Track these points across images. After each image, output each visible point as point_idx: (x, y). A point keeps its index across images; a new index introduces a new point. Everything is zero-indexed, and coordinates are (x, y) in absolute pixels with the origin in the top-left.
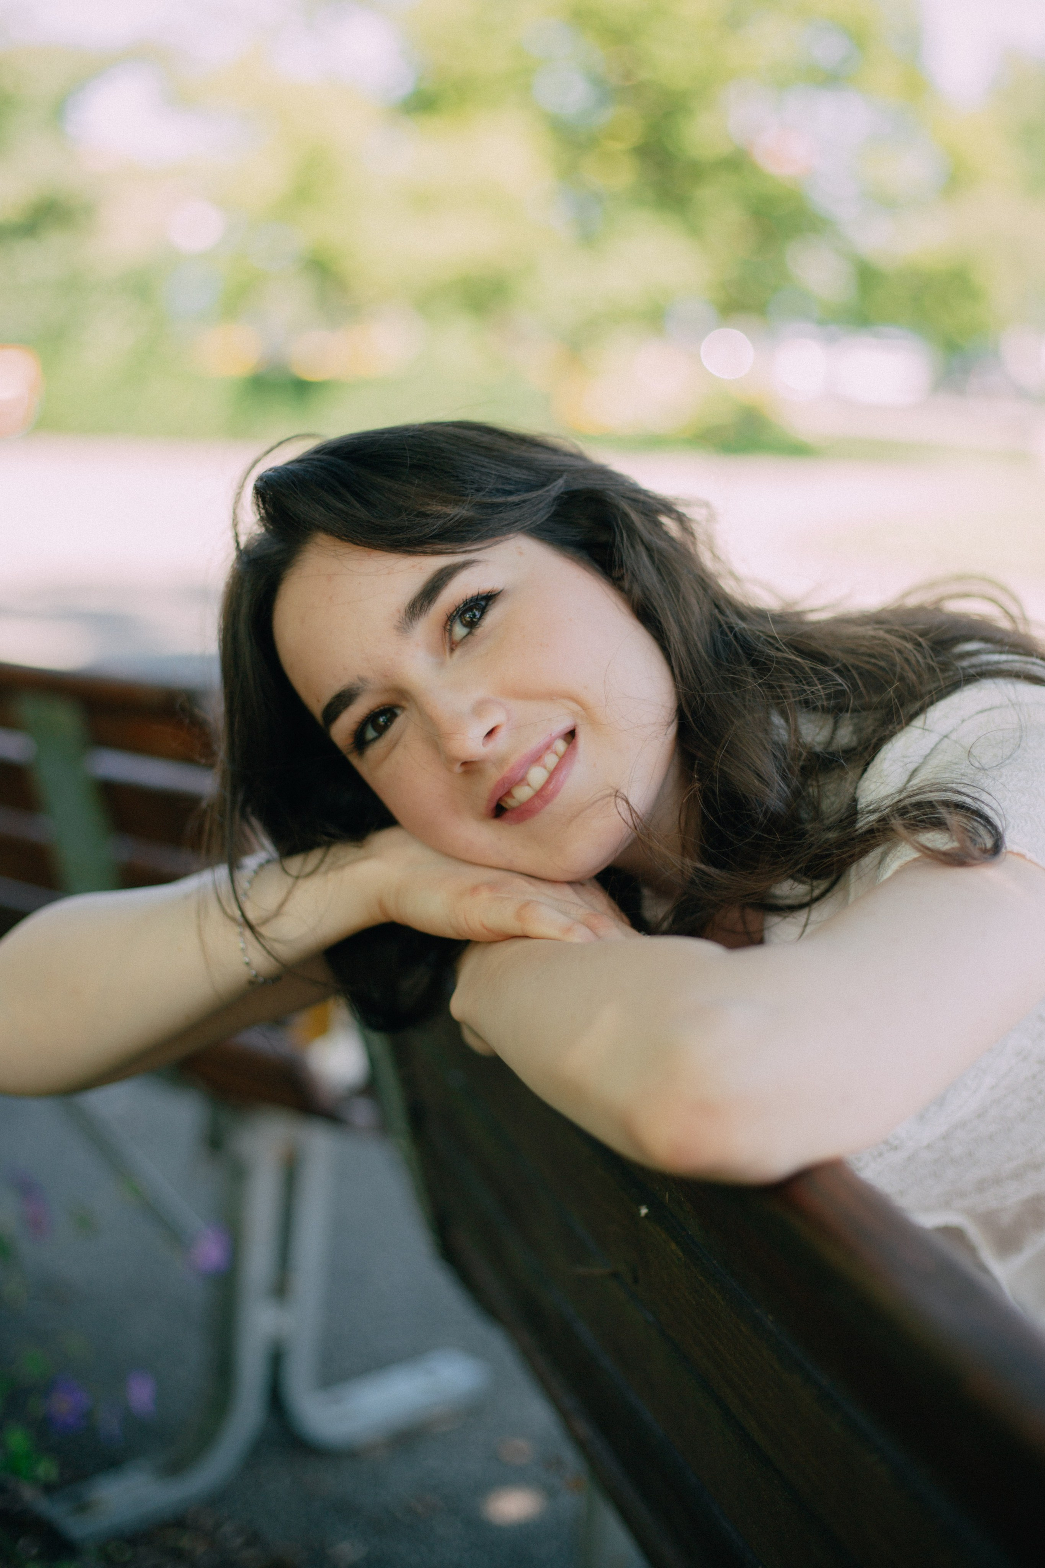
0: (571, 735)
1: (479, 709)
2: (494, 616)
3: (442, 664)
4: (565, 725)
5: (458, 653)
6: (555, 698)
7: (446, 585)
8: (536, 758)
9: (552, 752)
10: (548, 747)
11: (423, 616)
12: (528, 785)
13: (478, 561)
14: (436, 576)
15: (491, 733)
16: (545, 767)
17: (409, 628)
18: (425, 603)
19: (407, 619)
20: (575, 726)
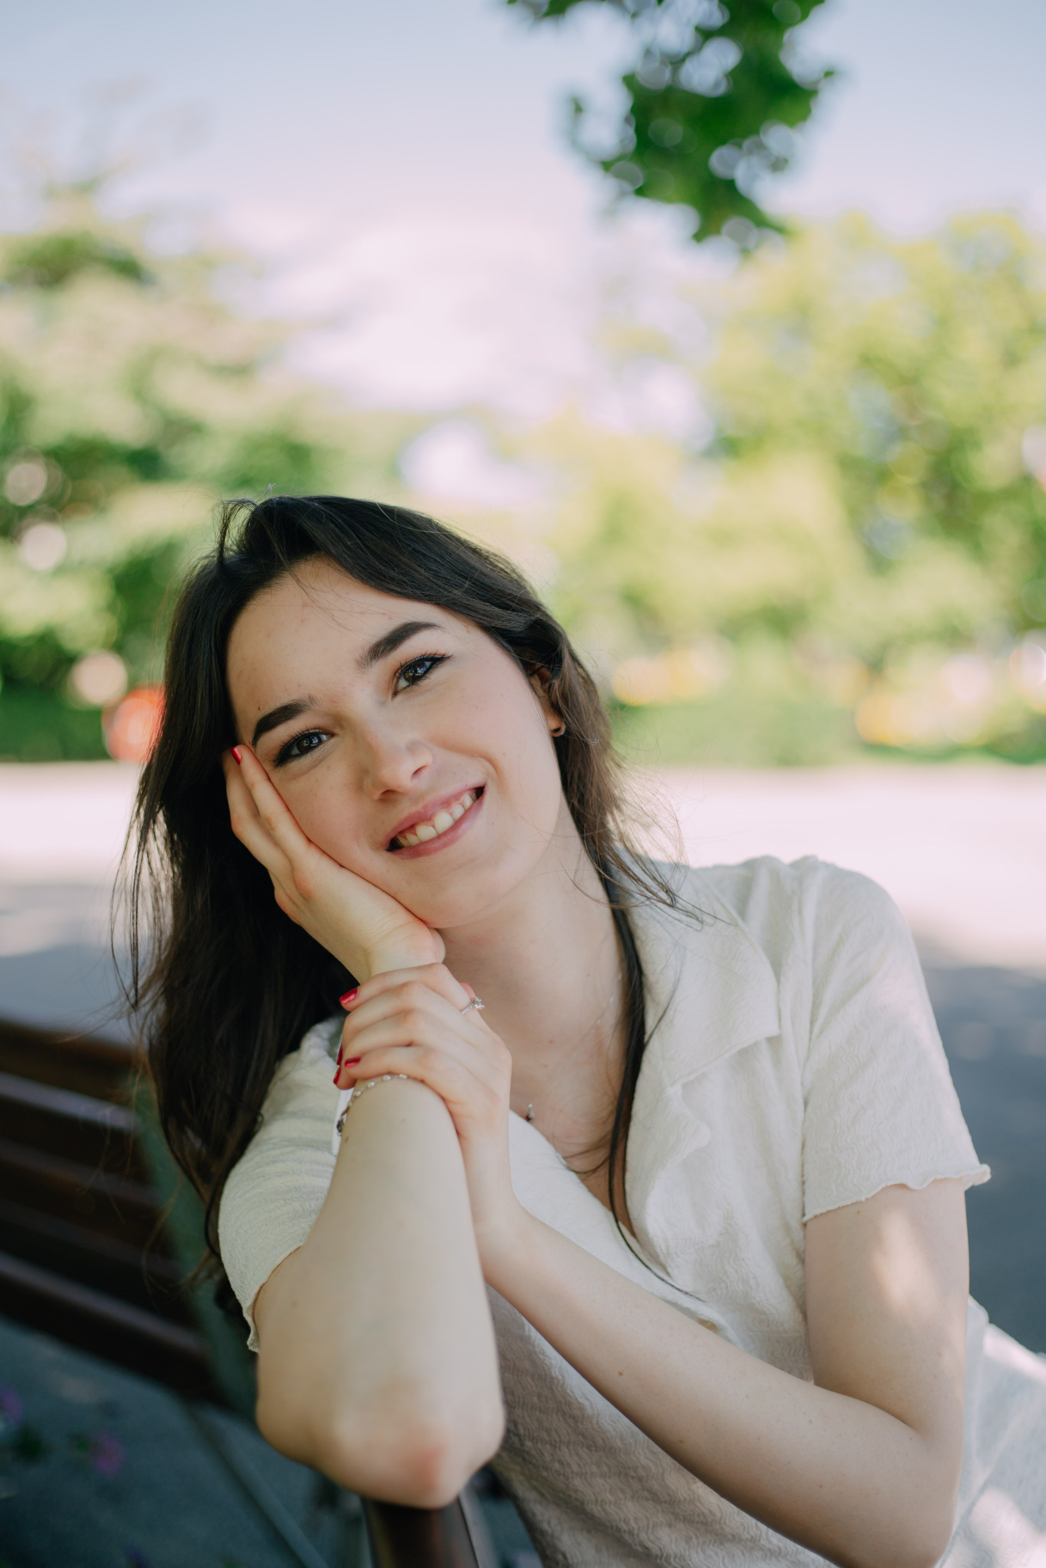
0: (479, 792)
1: (413, 748)
2: (438, 675)
3: (383, 704)
4: (475, 780)
5: (399, 698)
6: (476, 755)
7: (409, 638)
8: (446, 803)
9: (460, 804)
10: (456, 797)
11: (383, 658)
12: (434, 826)
13: (438, 626)
14: (402, 627)
15: (417, 772)
16: (451, 814)
17: (368, 666)
18: (389, 648)
19: (369, 657)
20: (485, 784)
